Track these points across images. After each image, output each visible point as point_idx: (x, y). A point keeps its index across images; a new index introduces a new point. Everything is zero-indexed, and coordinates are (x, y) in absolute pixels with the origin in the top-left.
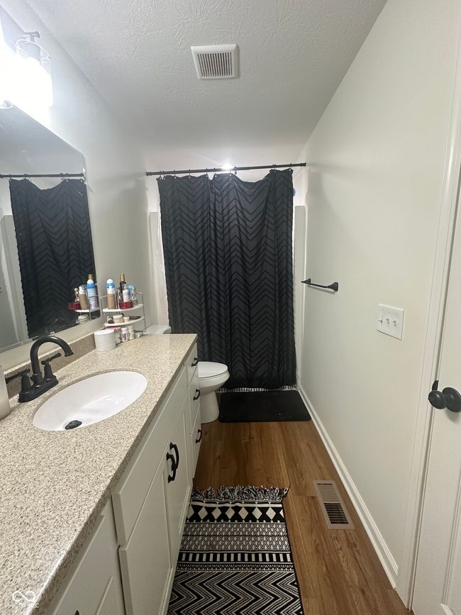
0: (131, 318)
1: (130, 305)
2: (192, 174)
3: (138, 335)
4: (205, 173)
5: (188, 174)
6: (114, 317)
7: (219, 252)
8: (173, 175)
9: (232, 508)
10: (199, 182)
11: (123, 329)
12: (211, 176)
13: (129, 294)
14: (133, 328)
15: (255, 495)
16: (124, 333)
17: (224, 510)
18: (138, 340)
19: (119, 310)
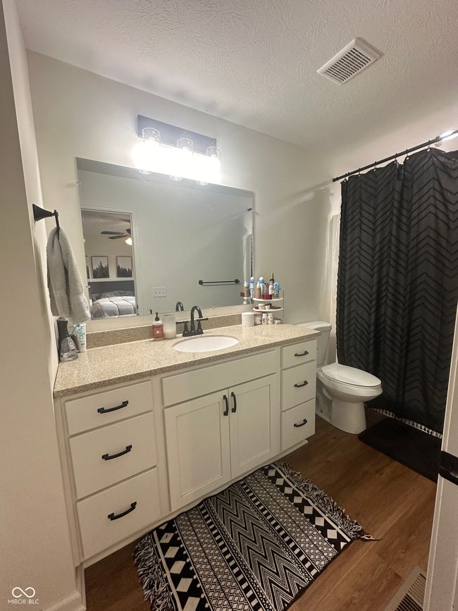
0: (271, 308)
1: (270, 297)
2: (378, 166)
3: (276, 321)
4: (394, 160)
5: (373, 168)
6: (259, 305)
7: (403, 248)
8: (358, 173)
9: (303, 499)
10: (385, 172)
11: (264, 315)
12: (401, 160)
13: (272, 289)
14: (273, 315)
15: (331, 510)
16: (263, 317)
17: (295, 494)
18: (276, 326)
19: (262, 300)
